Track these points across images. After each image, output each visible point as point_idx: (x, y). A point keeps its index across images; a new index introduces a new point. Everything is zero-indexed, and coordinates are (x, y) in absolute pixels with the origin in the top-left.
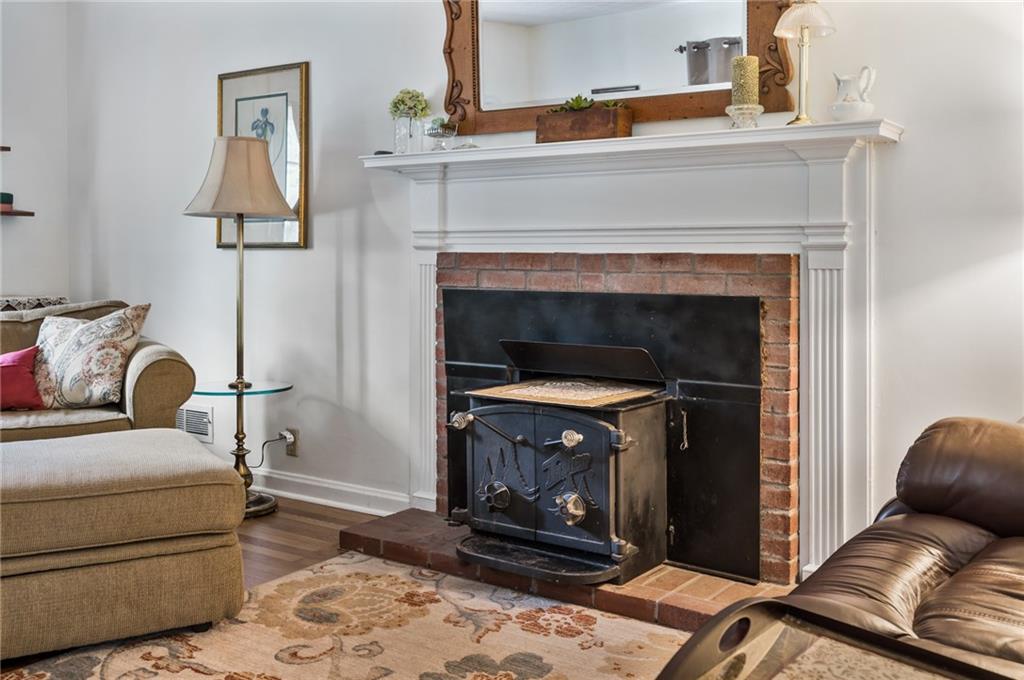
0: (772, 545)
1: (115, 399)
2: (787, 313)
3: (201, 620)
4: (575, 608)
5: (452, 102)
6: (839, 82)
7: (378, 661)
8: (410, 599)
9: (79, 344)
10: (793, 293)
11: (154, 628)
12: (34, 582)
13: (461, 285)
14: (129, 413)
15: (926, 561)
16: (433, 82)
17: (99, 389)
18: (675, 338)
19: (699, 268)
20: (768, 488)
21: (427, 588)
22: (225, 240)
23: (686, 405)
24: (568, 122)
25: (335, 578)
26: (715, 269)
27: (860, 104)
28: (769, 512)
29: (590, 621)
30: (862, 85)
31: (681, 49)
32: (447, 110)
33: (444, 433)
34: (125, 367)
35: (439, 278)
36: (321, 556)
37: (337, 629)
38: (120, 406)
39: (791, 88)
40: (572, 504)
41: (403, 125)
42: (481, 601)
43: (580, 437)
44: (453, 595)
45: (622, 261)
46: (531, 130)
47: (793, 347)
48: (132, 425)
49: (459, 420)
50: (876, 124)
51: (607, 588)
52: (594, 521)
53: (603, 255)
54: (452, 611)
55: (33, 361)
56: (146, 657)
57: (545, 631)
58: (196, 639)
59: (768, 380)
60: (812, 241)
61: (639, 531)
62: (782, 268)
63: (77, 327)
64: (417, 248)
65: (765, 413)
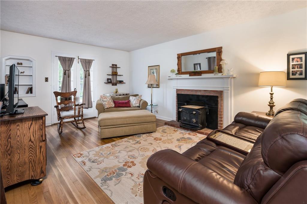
0: (219, 126)
1: (139, 106)
2: (221, 98)
3: (152, 132)
4: (195, 133)
5: (178, 71)
6: (228, 70)
7: (172, 137)
8: (174, 131)
9: (135, 100)
10: (222, 95)
11: (147, 132)
12: (135, 126)
13: (179, 93)
14: (141, 108)
15: (237, 128)
16: (176, 68)
17: (137, 105)
18: (207, 100)
19: (210, 92)
20: (219, 119)
21: (176, 130)
22: (149, 87)
23: (208, 109)
24: (193, 74)
25: (165, 128)
26: (212, 92)
27: (231, 73)
28: (219, 122)
29: (196, 134)
30: (231, 70)
31: (207, 58)
32: (177, 71)
33: (177, 111)
34: (140, 102)
35: (176, 92)
36: (162, 125)
37: (167, 133)
38: (139, 107)
39: (222, 70)
40: (194, 120)
41: (172, 74)
42: (183, 131)
43: (195, 112)
44: (180, 131)
45: (200, 91)
46: (188, 74)
47: (222, 102)
48: (141, 109)
49: (180, 110)
50: (233, 75)
51: (199, 131)
52: (196, 123)
53: (197, 90)
54: (180, 132)
55: (129, 101)
56: (146, 135)
57: (191, 135)
58: (151, 134)
59: (219, 106)
60: (225, 89)
61: (202, 124)
62: (221, 92)
63: (134, 98)
64: (174, 88)
65: (219, 110)
